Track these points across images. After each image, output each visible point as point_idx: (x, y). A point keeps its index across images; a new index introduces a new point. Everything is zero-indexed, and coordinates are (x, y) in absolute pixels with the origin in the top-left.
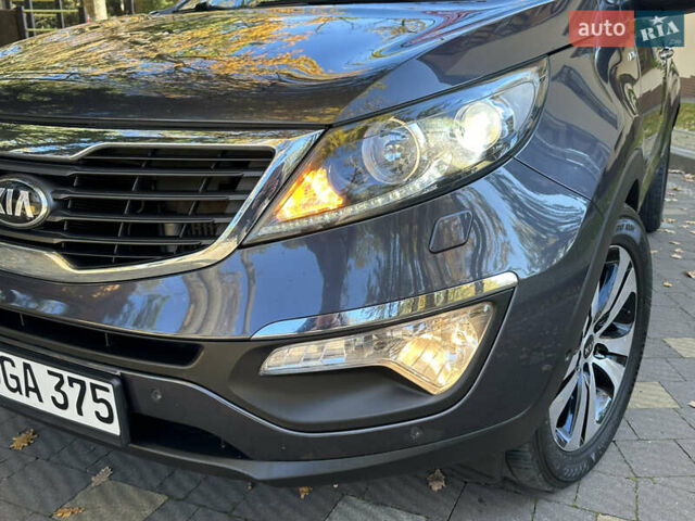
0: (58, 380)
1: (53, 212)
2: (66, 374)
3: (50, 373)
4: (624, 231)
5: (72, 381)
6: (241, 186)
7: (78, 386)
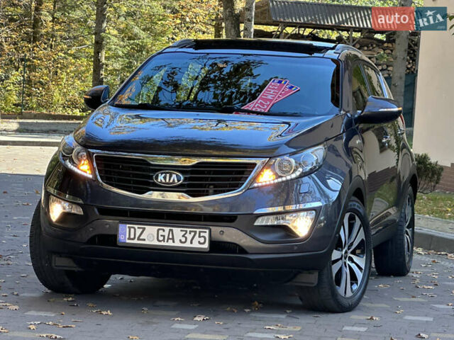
0: (184, 232)
2: (188, 230)
3: (181, 231)
4: (356, 207)
5: (191, 232)
6: (246, 173)
7: (193, 234)
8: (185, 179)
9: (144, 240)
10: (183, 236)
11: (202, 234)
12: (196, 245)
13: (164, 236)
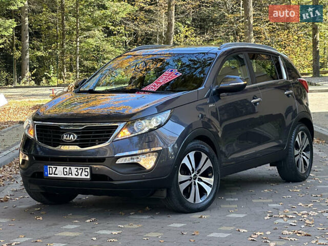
1: (77, 138)
2: (79, 168)
3: (76, 168)
5: (80, 169)
7: (81, 170)
8: (78, 137)
9: (57, 174)
10: (77, 171)
11: (86, 170)
12: (83, 177)
13: (67, 172)
